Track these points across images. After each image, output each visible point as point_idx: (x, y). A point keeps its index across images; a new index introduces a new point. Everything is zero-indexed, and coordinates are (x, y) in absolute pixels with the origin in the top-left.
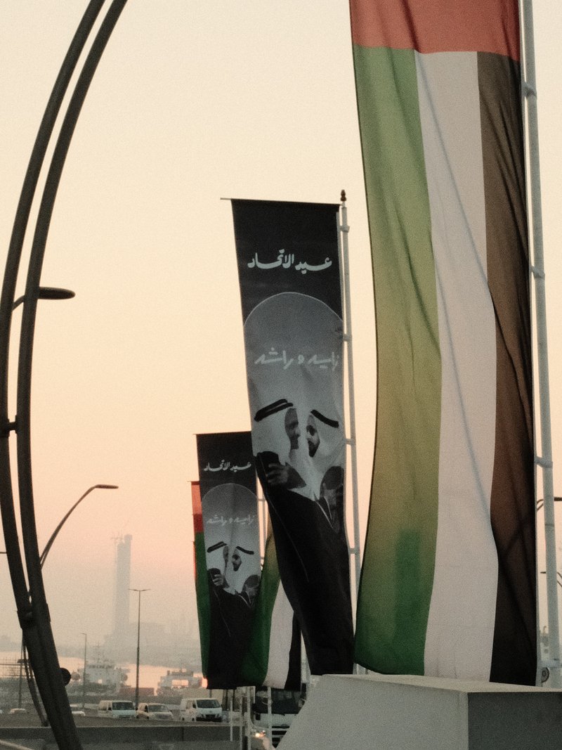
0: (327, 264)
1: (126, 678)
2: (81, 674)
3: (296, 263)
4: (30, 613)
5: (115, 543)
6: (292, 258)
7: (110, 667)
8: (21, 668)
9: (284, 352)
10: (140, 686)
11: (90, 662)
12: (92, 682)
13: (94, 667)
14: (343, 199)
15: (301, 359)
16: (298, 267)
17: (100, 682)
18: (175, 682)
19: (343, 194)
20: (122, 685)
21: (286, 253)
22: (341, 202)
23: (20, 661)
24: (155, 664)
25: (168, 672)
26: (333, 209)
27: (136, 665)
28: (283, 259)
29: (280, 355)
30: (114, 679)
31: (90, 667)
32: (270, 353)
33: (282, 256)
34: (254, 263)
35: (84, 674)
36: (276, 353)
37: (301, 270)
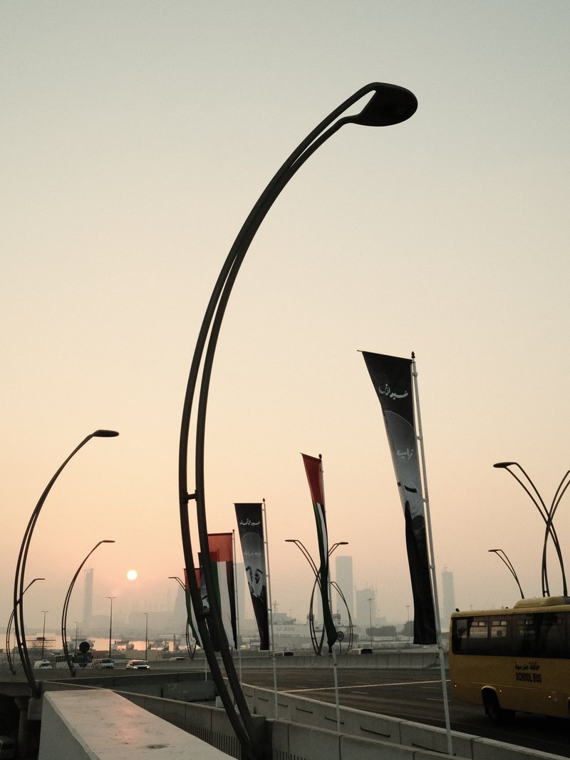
14: (413, 357)
16: (391, 396)
26: (409, 361)
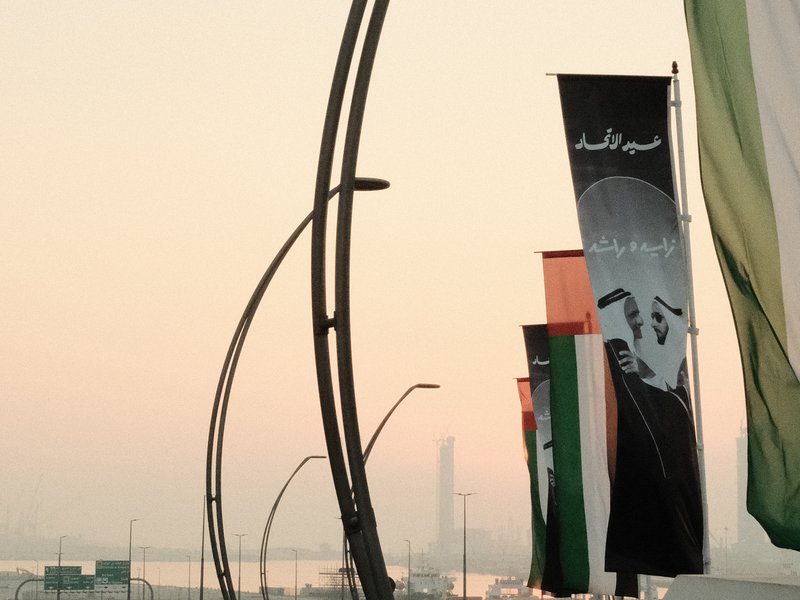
0: (657, 143)
1: (452, 587)
2: (406, 583)
3: (624, 143)
4: (355, 518)
5: (437, 444)
6: (619, 138)
7: (435, 575)
8: (343, 577)
9: (615, 241)
10: (467, 595)
11: (415, 570)
12: (417, 591)
13: (418, 575)
14: (675, 71)
15: (633, 246)
16: (625, 148)
17: (425, 591)
18: (504, 591)
19: (675, 66)
20: (449, 594)
21: (614, 133)
22: (673, 75)
23: (341, 570)
24: (482, 572)
25: (497, 580)
26: (666, 81)
27: (462, 574)
28: (610, 139)
29: (611, 243)
30: (440, 588)
31: (414, 575)
32: (601, 242)
33: (609, 136)
34: (582, 144)
35: (409, 582)
36: (607, 242)
37: (630, 150)
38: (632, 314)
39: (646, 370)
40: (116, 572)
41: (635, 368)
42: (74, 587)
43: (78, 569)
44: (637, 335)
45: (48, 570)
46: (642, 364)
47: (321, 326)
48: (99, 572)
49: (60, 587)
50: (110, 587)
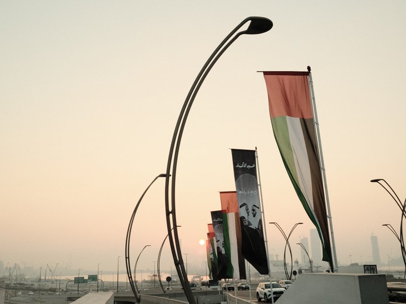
0: (254, 166)
6: (246, 165)
14: (256, 149)
15: (248, 192)
16: (247, 167)
18: (196, 279)
19: (256, 148)
21: (245, 163)
26: (254, 151)
29: (243, 191)
34: (238, 166)
38: (247, 210)
39: (250, 224)
40: (94, 278)
41: (247, 223)
42: (82, 282)
43: (83, 278)
44: (248, 215)
45: (75, 278)
46: (249, 222)
47: (168, 213)
48: (89, 278)
49: (79, 283)
50: (92, 282)
